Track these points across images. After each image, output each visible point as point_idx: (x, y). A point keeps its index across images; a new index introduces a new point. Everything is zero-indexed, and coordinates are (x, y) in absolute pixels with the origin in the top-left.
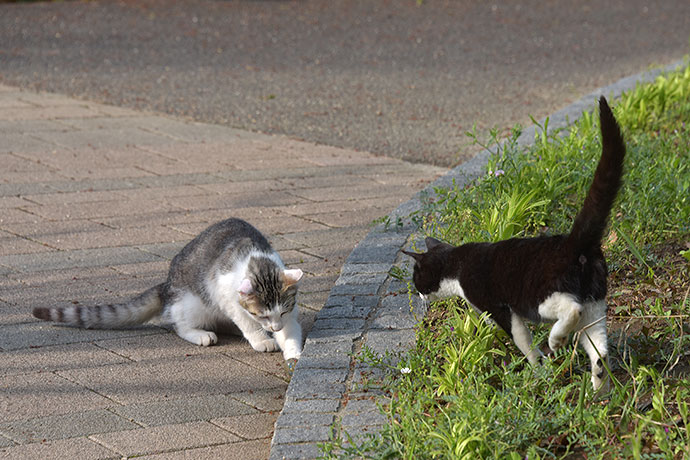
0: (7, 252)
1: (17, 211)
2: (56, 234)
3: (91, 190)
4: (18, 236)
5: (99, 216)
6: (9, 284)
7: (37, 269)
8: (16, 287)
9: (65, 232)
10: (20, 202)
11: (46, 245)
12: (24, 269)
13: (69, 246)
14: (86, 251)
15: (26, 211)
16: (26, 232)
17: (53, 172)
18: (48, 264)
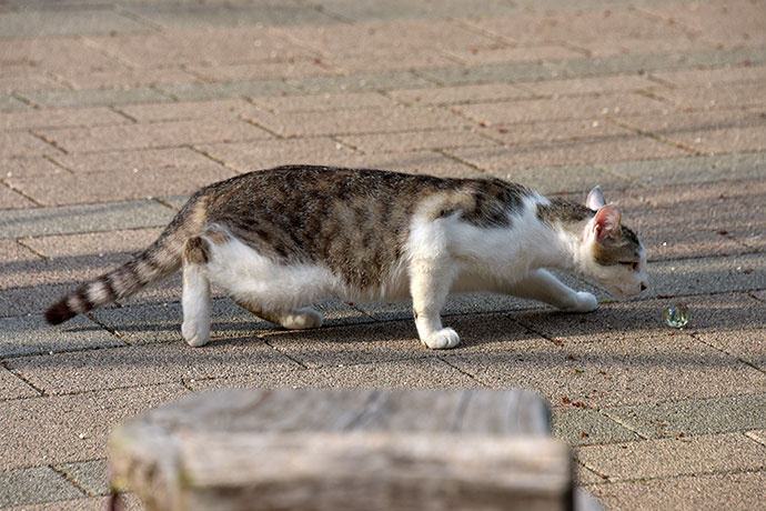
0: (625, 156)
1: (639, 96)
2: (694, 130)
3: (747, 64)
4: (640, 133)
5: (757, 102)
6: (627, 204)
7: (668, 182)
8: (637, 209)
9: (708, 127)
10: (642, 82)
11: (680, 147)
12: (649, 182)
13: (713, 150)
14: (740, 156)
15: (651, 96)
16: (651, 126)
17: (692, 36)
18: (682, 176)
